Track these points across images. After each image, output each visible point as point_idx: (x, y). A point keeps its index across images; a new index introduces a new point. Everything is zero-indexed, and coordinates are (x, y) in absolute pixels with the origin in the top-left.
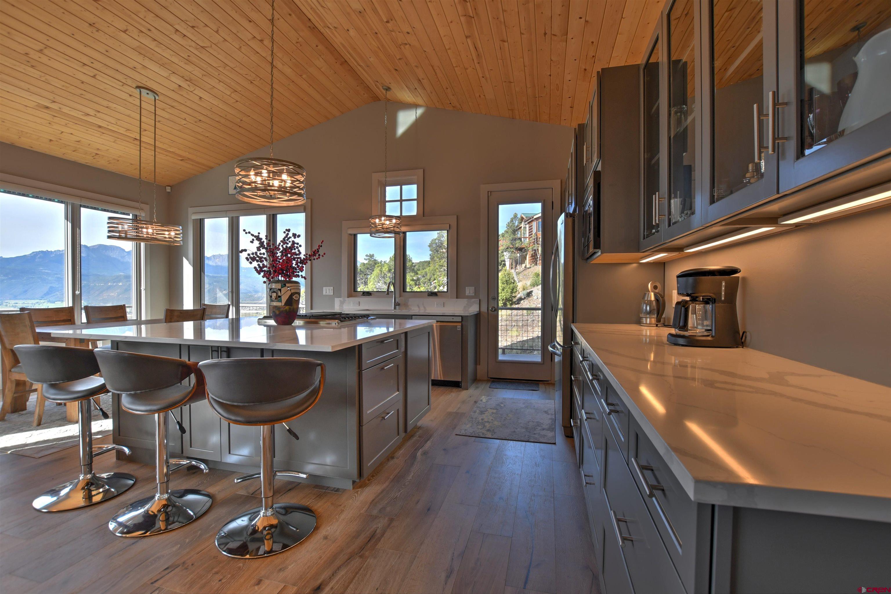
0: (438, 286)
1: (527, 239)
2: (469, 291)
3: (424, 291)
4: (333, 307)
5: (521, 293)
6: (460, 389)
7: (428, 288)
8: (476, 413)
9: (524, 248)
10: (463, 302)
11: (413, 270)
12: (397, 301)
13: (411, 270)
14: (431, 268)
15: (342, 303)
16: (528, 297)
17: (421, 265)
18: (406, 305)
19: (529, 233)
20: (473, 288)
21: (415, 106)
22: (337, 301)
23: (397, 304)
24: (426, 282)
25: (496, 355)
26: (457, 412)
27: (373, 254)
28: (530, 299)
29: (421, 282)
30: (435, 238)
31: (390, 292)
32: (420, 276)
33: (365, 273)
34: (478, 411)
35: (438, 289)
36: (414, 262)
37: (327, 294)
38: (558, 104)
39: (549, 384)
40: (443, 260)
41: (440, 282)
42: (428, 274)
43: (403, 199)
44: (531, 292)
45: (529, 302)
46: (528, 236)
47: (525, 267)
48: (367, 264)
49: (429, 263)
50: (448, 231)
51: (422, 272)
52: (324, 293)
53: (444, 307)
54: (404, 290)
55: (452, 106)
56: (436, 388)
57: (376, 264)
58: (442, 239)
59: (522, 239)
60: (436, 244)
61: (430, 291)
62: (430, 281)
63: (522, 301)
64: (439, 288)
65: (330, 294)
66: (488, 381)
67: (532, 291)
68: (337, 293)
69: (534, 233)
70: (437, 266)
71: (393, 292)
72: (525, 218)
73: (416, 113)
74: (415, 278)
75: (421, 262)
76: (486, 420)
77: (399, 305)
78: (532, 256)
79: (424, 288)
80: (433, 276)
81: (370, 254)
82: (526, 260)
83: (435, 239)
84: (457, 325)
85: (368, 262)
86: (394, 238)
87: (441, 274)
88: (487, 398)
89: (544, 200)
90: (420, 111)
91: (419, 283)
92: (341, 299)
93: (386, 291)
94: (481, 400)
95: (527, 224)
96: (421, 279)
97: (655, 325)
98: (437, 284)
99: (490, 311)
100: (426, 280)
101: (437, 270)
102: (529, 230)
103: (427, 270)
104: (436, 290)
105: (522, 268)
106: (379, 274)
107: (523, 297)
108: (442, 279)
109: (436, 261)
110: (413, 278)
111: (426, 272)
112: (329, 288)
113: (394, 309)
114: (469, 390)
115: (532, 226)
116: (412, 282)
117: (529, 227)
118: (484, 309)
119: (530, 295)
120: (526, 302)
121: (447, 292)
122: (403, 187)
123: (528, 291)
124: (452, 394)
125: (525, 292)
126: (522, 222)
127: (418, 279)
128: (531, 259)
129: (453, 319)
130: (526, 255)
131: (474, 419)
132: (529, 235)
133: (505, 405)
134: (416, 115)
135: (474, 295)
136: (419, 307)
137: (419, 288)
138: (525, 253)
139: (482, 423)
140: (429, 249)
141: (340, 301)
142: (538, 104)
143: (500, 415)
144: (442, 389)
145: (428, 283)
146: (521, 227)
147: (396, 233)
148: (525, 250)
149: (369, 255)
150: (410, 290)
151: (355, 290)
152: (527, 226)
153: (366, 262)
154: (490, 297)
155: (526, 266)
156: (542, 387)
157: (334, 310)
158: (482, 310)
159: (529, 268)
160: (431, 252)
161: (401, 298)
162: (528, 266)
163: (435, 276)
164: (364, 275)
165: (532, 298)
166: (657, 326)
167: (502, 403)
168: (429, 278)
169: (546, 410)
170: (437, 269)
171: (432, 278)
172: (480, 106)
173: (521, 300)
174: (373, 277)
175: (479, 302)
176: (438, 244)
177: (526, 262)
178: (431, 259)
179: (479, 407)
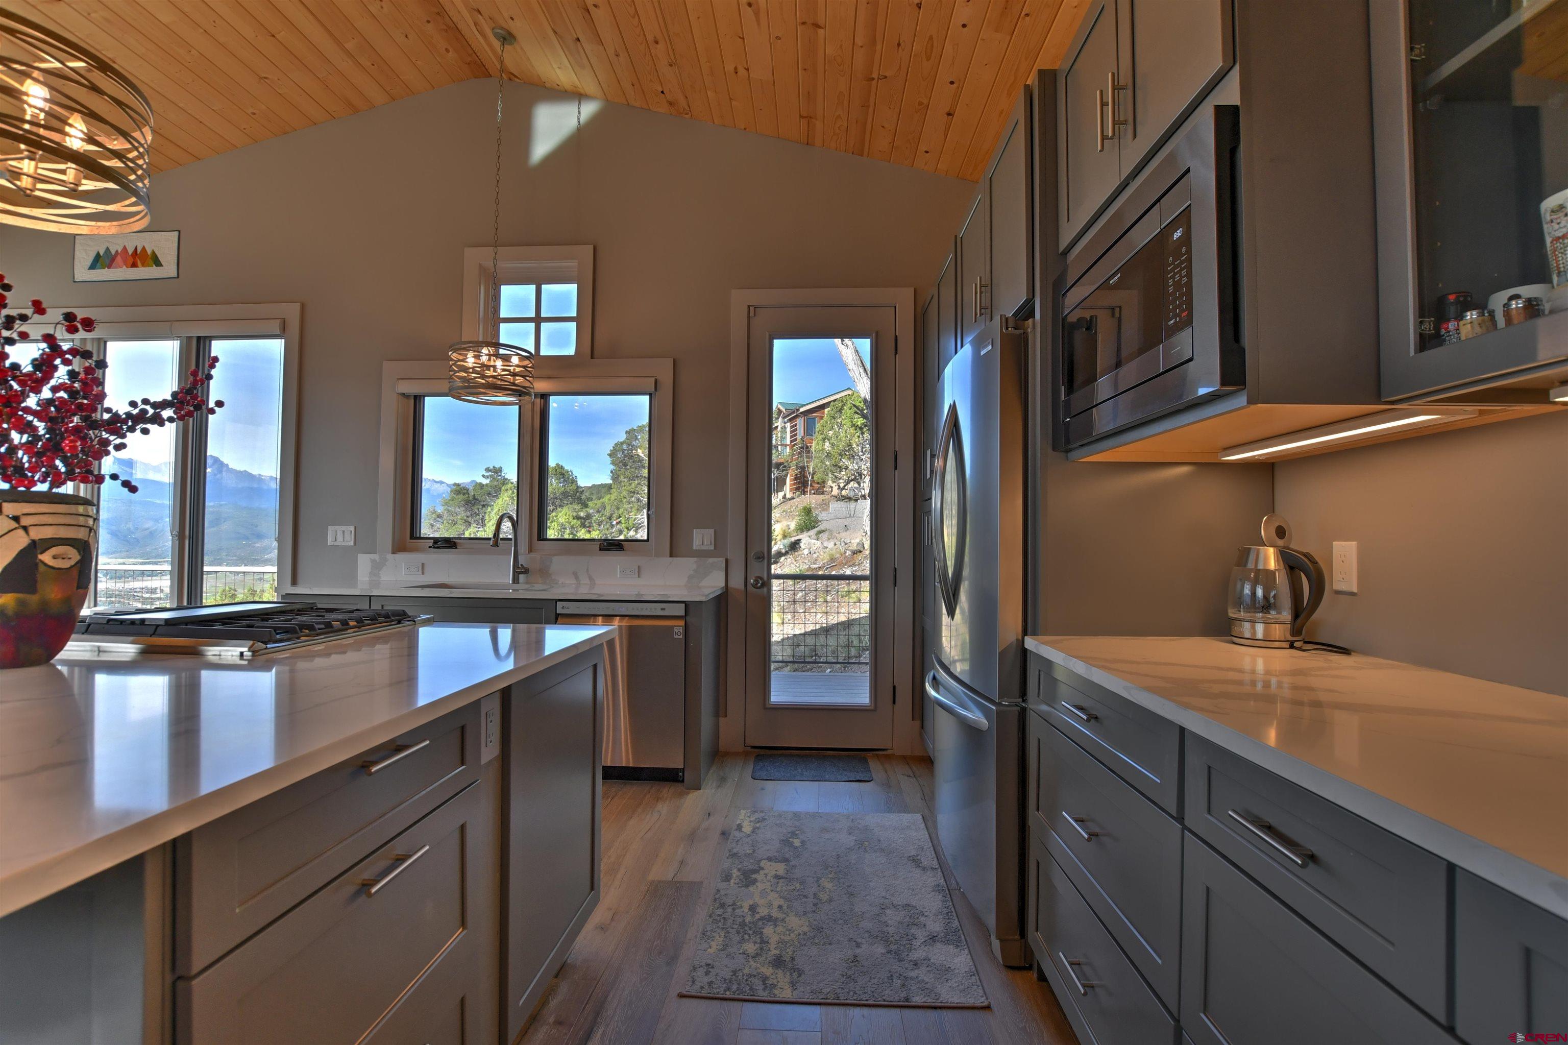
0: (626, 530)
1: (788, 447)
2: (701, 538)
3: (599, 538)
4: (351, 577)
5: (779, 543)
6: (679, 787)
7: (607, 532)
8: (732, 881)
9: (782, 463)
10: (688, 564)
11: (579, 499)
12: (522, 560)
13: (575, 499)
14: (613, 497)
15: (377, 567)
16: (793, 552)
17: (594, 492)
18: (544, 572)
19: (791, 437)
20: (712, 531)
21: (578, 96)
22: (364, 562)
23: (520, 571)
24: (602, 522)
25: (765, 689)
26: (676, 879)
27: (501, 468)
28: (796, 553)
29: (593, 521)
30: (621, 440)
31: (503, 539)
32: (591, 511)
33: (482, 503)
34: (735, 873)
35: (625, 535)
36: (583, 486)
37: (336, 544)
38: (921, 104)
39: (888, 757)
40: (636, 482)
41: (630, 522)
42: (608, 508)
43: (542, 316)
44: (798, 542)
45: (796, 561)
46: (788, 443)
47: (784, 497)
48: (487, 485)
49: (609, 487)
50: (650, 395)
51: (596, 504)
52: (330, 542)
53: (639, 577)
54: (542, 537)
55: (668, 101)
56: (616, 786)
57: (503, 484)
58: (634, 443)
59: (779, 447)
60: (623, 451)
61: (610, 538)
62: (610, 520)
63: (783, 558)
64: (628, 533)
65: (347, 544)
66: (745, 755)
67: (800, 540)
68: (364, 542)
69: (799, 437)
70: (625, 493)
71: (510, 539)
72: (784, 410)
73: (579, 113)
74: (582, 514)
75: (594, 486)
76: (763, 912)
77: (526, 571)
78: (796, 478)
79: (598, 532)
80: (616, 511)
81: (494, 467)
82: (785, 484)
83: (622, 443)
84: (673, 627)
85: (491, 481)
86: (517, 407)
87: (631, 508)
88: (752, 819)
89: (877, 333)
90: (589, 109)
91: (590, 523)
92: (376, 557)
93: (491, 536)
94: (739, 827)
95: (787, 422)
96: (595, 516)
97: (1286, 645)
98: (623, 525)
99: (750, 588)
100: (603, 518)
101: (625, 500)
102: (791, 432)
103: (606, 499)
104: (622, 537)
105: (778, 500)
106: (508, 504)
107: (783, 551)
108: (634, 517)
109: (623, 484)
110: (579, 513)
111: (603, 503)
112: (344, 528)
113: (514, 582)
114: (701, 791)
115: (796, 425)
116: (575, 521)
117: (792, 427)
118: (737, 582)
119: (797, 546)
120: (789, 560)
121: (647, 540)
122: (544, 287)
123: (793, 539)
124: (660, 806)
125: (787, 541)
126: (778, 418)
127: (589, 516)
128: (794, 484)
129: (663, 609)
130: (786, 475)
131: (729, 910)
132: (791, 442)
133: (803, 842)
134: (578, 119)
135: (712, 548)
136: (577, 578)
137: (589, 532)
138: (785, 472)
139: (753, 923)
140: (609, 460)
141: (373, 561)
142: (872, 103)
143: (798, 886)
144: (633, 789)
145: (607, 523)
146: (777, 427)
147: (520, 392)
148: (785, 467)
149: (492, 467)
150: (571, 537)
151: (414, 534)
152: (788, 425)
153: (485, 481)
154: (751, 554)
155: (785, 495)
156: (874, 766)
157: (355, 586)
158: (732, 584)
159: (790, 499)
160: (612, 467)
161: (533, 555)
162: (789, 496)
163: (621, 511)
164: (480, 507)
165: (800, 553)
166: (1292, 646)
167: (794, 834)
168: (608, 515)
169: (913, 853)
170: (624, 498)
171: (614, 515)
172: (734, 103)
173: (781, 557)
174: (497, 510)
175: (724, 565)
176: (626, 452)
177: (785, 489)
178: (612, 479)
179: (735, 854)
